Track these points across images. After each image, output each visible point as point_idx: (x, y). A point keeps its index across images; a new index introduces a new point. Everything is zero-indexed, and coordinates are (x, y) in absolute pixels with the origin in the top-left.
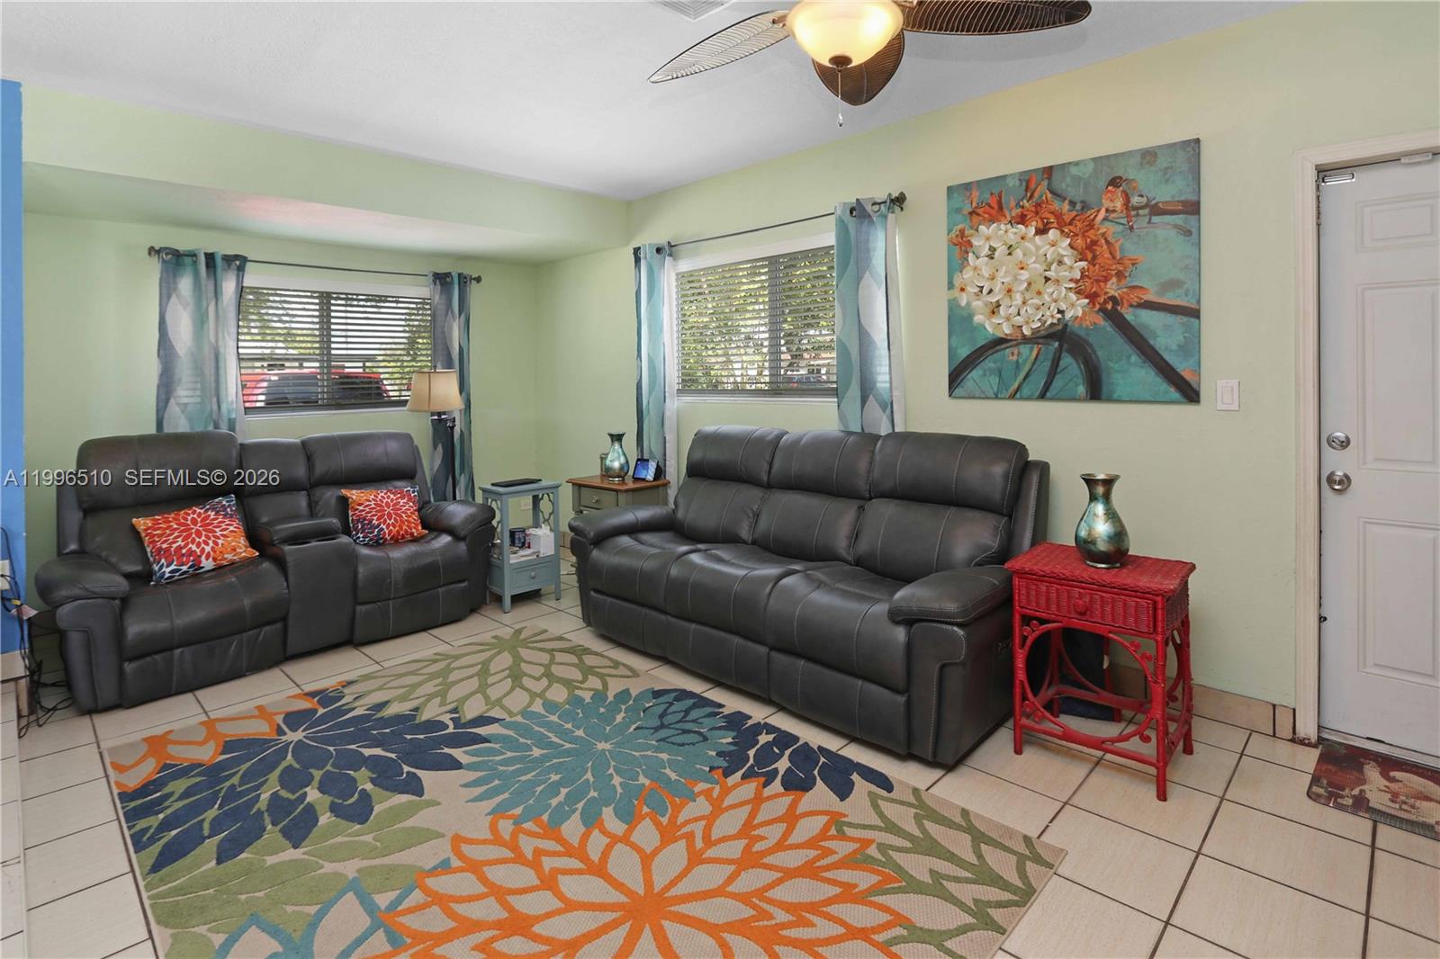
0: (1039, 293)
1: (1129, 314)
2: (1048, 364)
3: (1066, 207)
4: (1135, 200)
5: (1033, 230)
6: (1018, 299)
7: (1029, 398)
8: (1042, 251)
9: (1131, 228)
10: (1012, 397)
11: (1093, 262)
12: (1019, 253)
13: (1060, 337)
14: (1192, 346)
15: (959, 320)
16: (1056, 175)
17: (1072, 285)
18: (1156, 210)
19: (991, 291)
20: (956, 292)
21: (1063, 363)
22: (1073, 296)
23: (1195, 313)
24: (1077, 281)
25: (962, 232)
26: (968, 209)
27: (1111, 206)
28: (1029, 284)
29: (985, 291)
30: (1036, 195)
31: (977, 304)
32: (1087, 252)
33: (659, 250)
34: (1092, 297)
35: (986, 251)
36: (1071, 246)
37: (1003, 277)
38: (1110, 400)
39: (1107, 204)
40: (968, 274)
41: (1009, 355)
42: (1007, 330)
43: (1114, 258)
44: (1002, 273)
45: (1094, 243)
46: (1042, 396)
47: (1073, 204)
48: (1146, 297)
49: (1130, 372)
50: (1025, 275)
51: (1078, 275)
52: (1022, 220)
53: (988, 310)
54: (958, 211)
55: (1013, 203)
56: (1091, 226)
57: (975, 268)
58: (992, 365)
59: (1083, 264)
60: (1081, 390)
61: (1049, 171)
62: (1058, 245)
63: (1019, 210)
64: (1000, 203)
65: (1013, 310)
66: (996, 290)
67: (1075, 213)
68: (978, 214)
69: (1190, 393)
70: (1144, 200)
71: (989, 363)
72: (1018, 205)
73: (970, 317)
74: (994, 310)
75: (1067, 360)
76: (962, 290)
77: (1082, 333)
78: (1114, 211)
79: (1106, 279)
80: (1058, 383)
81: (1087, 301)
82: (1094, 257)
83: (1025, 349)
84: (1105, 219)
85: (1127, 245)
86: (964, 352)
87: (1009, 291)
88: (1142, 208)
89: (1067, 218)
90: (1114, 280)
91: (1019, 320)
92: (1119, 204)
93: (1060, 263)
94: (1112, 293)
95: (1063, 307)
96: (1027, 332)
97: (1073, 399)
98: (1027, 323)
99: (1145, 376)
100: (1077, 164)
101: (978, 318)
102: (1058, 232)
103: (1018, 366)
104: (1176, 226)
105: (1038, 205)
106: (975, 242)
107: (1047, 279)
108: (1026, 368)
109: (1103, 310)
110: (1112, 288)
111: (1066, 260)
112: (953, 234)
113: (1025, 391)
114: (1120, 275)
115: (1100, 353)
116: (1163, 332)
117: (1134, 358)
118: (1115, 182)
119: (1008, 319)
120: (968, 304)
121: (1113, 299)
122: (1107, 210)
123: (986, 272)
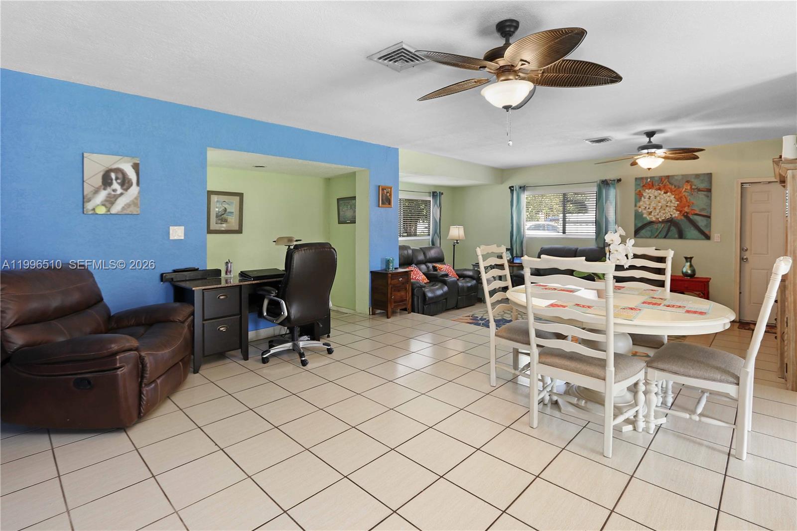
0: (664, 210)
1: (691, 217)
2: (667, 229)
3: (673, 187)
4: (693, 187)
5: (663, 192)
6: (658, 211)
7: (661, 238)
8: (665, 198)
9: (692, 194)
10: (655, 237)
11: (681, 202)
12: (658, 198)
13: (671, 222)
14: (709, 225)
15: (638, 216)
16: (670, 178)
17: (674, 208)
18: (699, 190)
19: (649, 208)
20: (637, 208)
21: (671, 229)
22: (675, 211)
23: (709, 217)
24: (676, 207)
25: (640, 191)
26: (642, 185)
27: (686, 188)
28: (661, 207)
29: (647, 208)
30: (664, 183)
31: (644, 211)
32: (679, 199)
33: (520, 188)
34: (681, 212)
35: (648, 197)
36: (674, 197)
37: (653, 205)
38: (685, 239)
39: (685, 187)
40: (641, 203)
41: (655, 226)
42: (654, 219)
43: (687, 201)
44: (653, 203)
45: (681, 197)
46: (665, 237)
47: (675, 186)
48: (696, 212)
49: (691, 232)
50: (660, 204)
51: (676, 205)
52: (660, 189)
53: (648, 214)
54: (639, 185)
55: (657, 184)
56: (681, 192)
57: (644, 202)
58: (649, 229)
59: (678, 202)
60: (677, 236)
61: (668, 177)
62: (670, 197)
63: (659, 187)
64: (652, 184)
65: (656, 214)
66: (651, 207)
67: (675, 189)
68: (645, 187)
69: (708, 237)
70: (696, 187)
71: (648, 228)
72: (658, 185)
73: (642, 215)
74: (650, 213)
75: (673, 228)
76: (640, 207)
77: (678, 221)
78: (687, 189)
79: (685, 207)
80: (670, 234)
81: (679, 212)
82: (681, 201)
83: (660, 225)
84: (685, 191)
85: (691, 199)
86: (640, 225)
87: (655, 208)
88: (696, 189)
89: (674, 190)
90: (687, 207)
91: (658, 217)
92: (689, 187)
93: (671, 202)
94: (686, 211)
95: (672, 214)
96: (660, 220)
97: (675, 238)
98: (660, 217)
99: (695, 233)
100: (677, 176)
101: (644, 216)
102: (670, 194)
103: (657, 229)
104: (705, 195)
105: (665, 186)
106: (644, 194)
107: (667, 206)
108: (660, 229)
109: (683, 215)
110: (686, 209)
111: (673, 201)
112: (637, 191)
113: (660, 236)
114: (689, 206)
115: (682, 226)
116: (701, 222)
117: (692, 228)
118: (688, 182)
119: (654, 216)
120: (642, 211)
121: (686, 212)
122: (686, 189)
123: (648, 203)
